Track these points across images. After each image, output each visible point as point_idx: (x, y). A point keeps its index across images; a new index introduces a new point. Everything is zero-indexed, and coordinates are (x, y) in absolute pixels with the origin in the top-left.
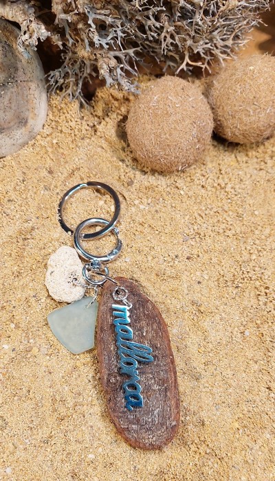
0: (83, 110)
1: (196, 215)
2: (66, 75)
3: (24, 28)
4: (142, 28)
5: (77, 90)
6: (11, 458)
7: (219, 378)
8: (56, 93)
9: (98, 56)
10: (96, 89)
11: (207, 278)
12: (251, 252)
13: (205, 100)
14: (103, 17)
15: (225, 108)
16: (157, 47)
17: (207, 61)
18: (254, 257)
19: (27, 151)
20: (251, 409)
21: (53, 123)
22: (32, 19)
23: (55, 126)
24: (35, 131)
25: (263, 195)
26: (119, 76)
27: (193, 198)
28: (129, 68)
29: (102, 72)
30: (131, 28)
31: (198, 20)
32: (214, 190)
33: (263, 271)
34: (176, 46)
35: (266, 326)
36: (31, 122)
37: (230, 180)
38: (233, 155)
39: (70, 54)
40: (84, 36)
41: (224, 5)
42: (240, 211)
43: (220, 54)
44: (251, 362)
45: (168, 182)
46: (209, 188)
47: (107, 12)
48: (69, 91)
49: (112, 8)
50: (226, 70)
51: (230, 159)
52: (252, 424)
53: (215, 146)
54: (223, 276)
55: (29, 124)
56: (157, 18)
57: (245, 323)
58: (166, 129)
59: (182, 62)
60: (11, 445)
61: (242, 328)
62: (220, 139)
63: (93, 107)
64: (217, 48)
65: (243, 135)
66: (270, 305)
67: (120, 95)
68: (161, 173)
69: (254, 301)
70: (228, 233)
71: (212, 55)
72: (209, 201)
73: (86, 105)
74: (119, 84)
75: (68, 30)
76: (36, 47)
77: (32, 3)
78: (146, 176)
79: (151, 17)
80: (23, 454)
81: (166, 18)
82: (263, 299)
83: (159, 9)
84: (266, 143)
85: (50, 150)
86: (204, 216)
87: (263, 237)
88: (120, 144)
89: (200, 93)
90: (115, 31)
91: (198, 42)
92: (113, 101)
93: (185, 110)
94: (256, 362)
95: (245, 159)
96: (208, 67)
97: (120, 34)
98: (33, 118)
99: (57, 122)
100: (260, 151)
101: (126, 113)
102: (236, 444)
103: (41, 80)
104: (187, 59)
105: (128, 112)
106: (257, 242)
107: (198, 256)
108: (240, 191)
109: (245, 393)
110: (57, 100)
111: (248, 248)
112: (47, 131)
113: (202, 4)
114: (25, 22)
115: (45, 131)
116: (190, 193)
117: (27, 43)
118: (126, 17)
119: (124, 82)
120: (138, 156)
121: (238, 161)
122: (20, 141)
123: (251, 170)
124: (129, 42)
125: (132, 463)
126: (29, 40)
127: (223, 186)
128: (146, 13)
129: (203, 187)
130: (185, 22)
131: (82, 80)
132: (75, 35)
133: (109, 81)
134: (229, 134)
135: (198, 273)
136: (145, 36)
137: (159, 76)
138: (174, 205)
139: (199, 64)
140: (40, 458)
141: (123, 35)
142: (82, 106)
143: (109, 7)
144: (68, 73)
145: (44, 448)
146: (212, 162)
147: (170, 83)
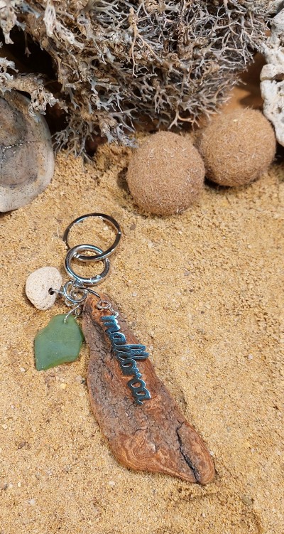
0: (86, 165)
1: (195, 251)
2: (71, 135)
3: (33, 97)
4: (137, 92)
5: (80, 148)
6: (34, 490)
7: (228, 400)
8: (61, 150)
9: (99, 117)
10: (96, 146)
11: (209, 307)
12: (248, 282)
13: (196, 150)
14: (103, 85)
15: (215, 156)
16: (151, 107)
17: (195, 117)
18: (251, 286)
19: (37, 203)
20: (260, 428)
21: (60, 177)
22: (42, 89)
23: (62, 180)
24: (44, 185)
25: (254, 231)
26: (118, 133)
27: (191, 237)
28: (127, 126)
29: (103, 130)
30: (128, 93)
31: (186, 83)
32: (209, 228)
33: (260, 299)
34: (167, 105)
35: (268, 349)
36: (40, 177)
37: (223, 219)
38: (224, 198)
39: (74, 117)
40: (87, 101)
41: (207, 69)
42: (235, 246)
43: (207, 111)
44: (257, 384)
45: (168, 224)
46: (205, 227)
47: (108, 80)
48: (74, 149)
49: (110, 76)
50: (212, 123)
51: (222, 201)
52: (262, 442)
53: (208, 191)
54: (224, 305)
55: (38, 179)
56: (150, 83)
57: (248, 347)
58: (163, 177)
59: (174, 119)
60: (33, 477)
61: (246, 352)
62: (211, 183)
63: (96, 162)
64: (204, 105)
65: (232, 178)
66: (269, 329)
67: (119, 150)
68: (161, 216)
69: (254, 327)
70: (225, 266)
71: (199, 111)
72: (206, 239)
73: (89, 160)
74: (119, 141)
75: (73, 97)
76: (45, 111)
77: (40, 75)
78: (147, 220)
79: (145, 82)
80: (45, 485)
81: (158, 82)
82: (262, 324)
83: (151, 75)
84: (253, 185)
85: (57, 201)
86: (202, 252)
87: (258, 268)
88: (121, 193)
89: (191, 145)
90: (115, 96)
91: (187, 101)
92: (113, 156)
93: (180, 160)
94: (261, 384)
95: (235, 200)
96: (197, 122)
97: (119, 98)
98: (42, 174)
99: (63, 176)
100: (248, 192)
101: (125, 166)
102: (249, 463)
103: (48, 140)
104: (178, 116)
105: (127, 164)
106: (253, 273)
107: (200, 288)
108: (233, 228)
109: (254, 414)
110: (63, 157)
111: (245, 278)
112: (55, 184)
113: (188, 70)
114: (34, 92)
115: (53, 184)
116: (188, 233)
117: (37, 109)
118: (123, 83)
119: (123, 138)
120: (138, 202)
121: (229, 202)
122: (32, 194)
123: (241, 209)
124: (126, 104)
125: (151, 487)
126: (39, 107)
127: (217, 224)
128: (140, 79)
129: (199, 226)
130: (174, 85)
131: (85, 138)
132: (78, 100)
133: (110, 138)
134: (219, 179)
135: (201, 304)
136: (140, 98)
137: (153, 131)
138: (173, 244)
139: (189, 120)
140: (63, 488)
141: (122, 99)
142: (85, 161)
143: (108, 76)
144: (72, 133)
145: (65, 478)
146: (206, 204)
147: (164, 137)
